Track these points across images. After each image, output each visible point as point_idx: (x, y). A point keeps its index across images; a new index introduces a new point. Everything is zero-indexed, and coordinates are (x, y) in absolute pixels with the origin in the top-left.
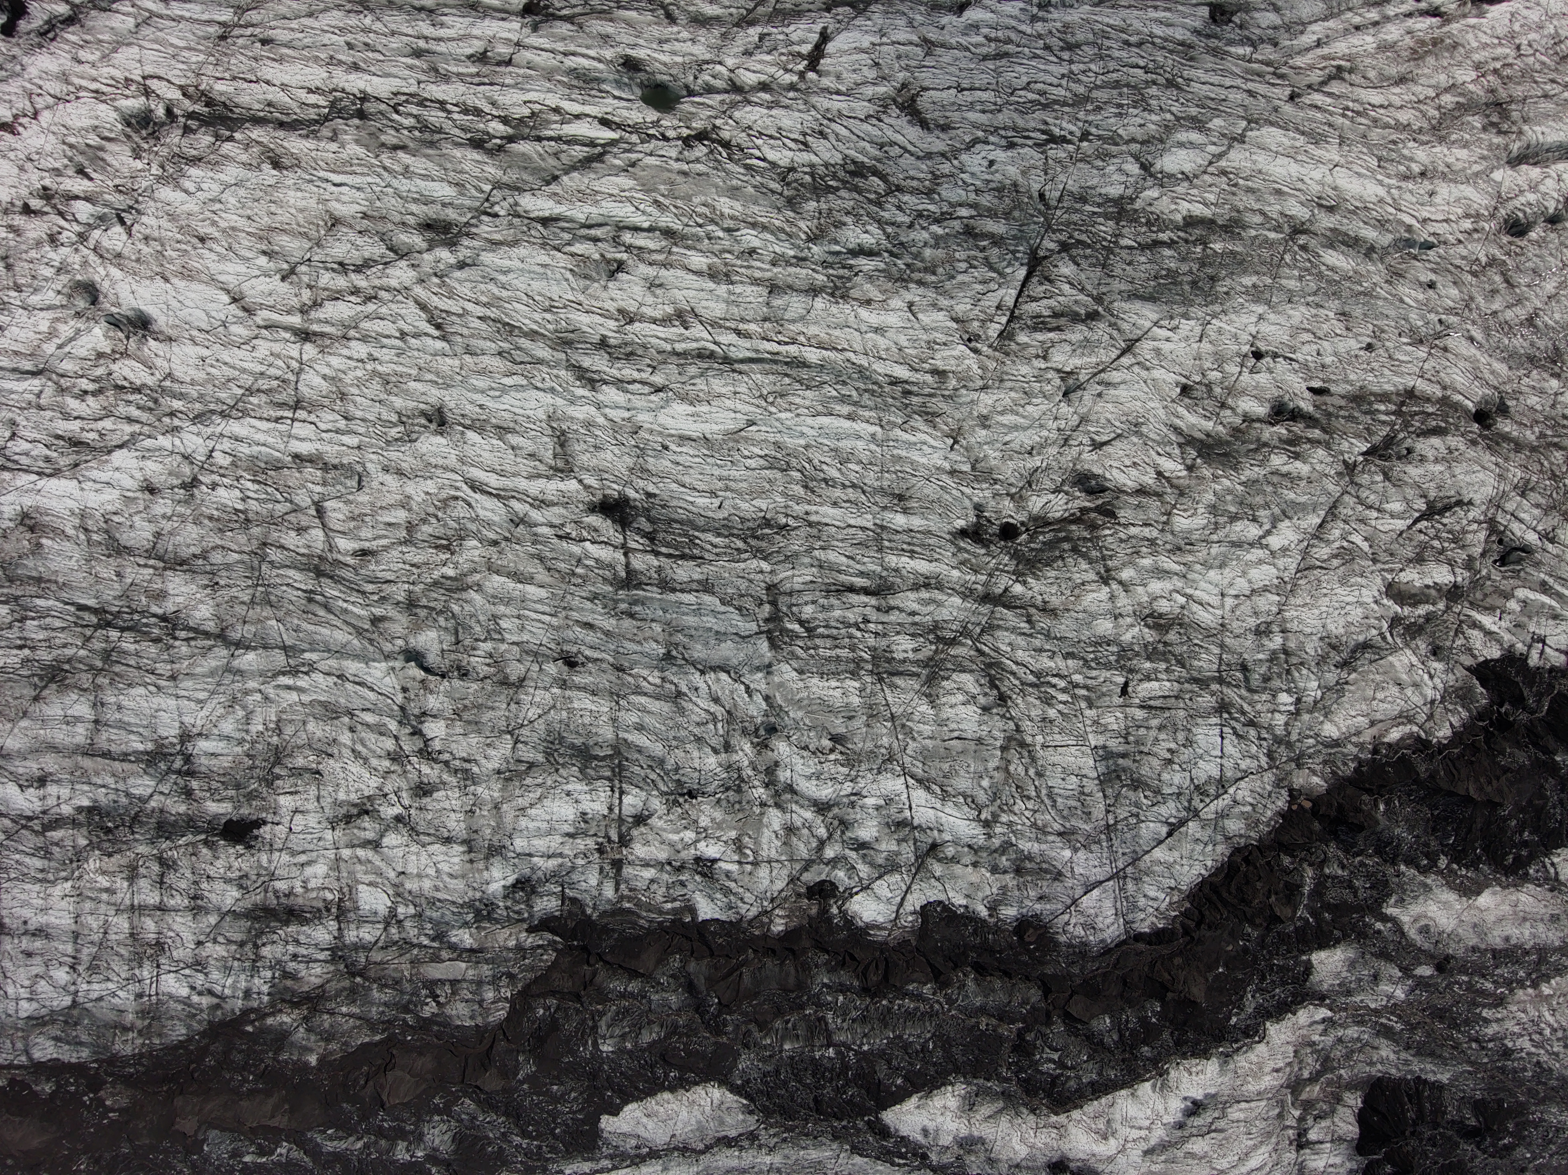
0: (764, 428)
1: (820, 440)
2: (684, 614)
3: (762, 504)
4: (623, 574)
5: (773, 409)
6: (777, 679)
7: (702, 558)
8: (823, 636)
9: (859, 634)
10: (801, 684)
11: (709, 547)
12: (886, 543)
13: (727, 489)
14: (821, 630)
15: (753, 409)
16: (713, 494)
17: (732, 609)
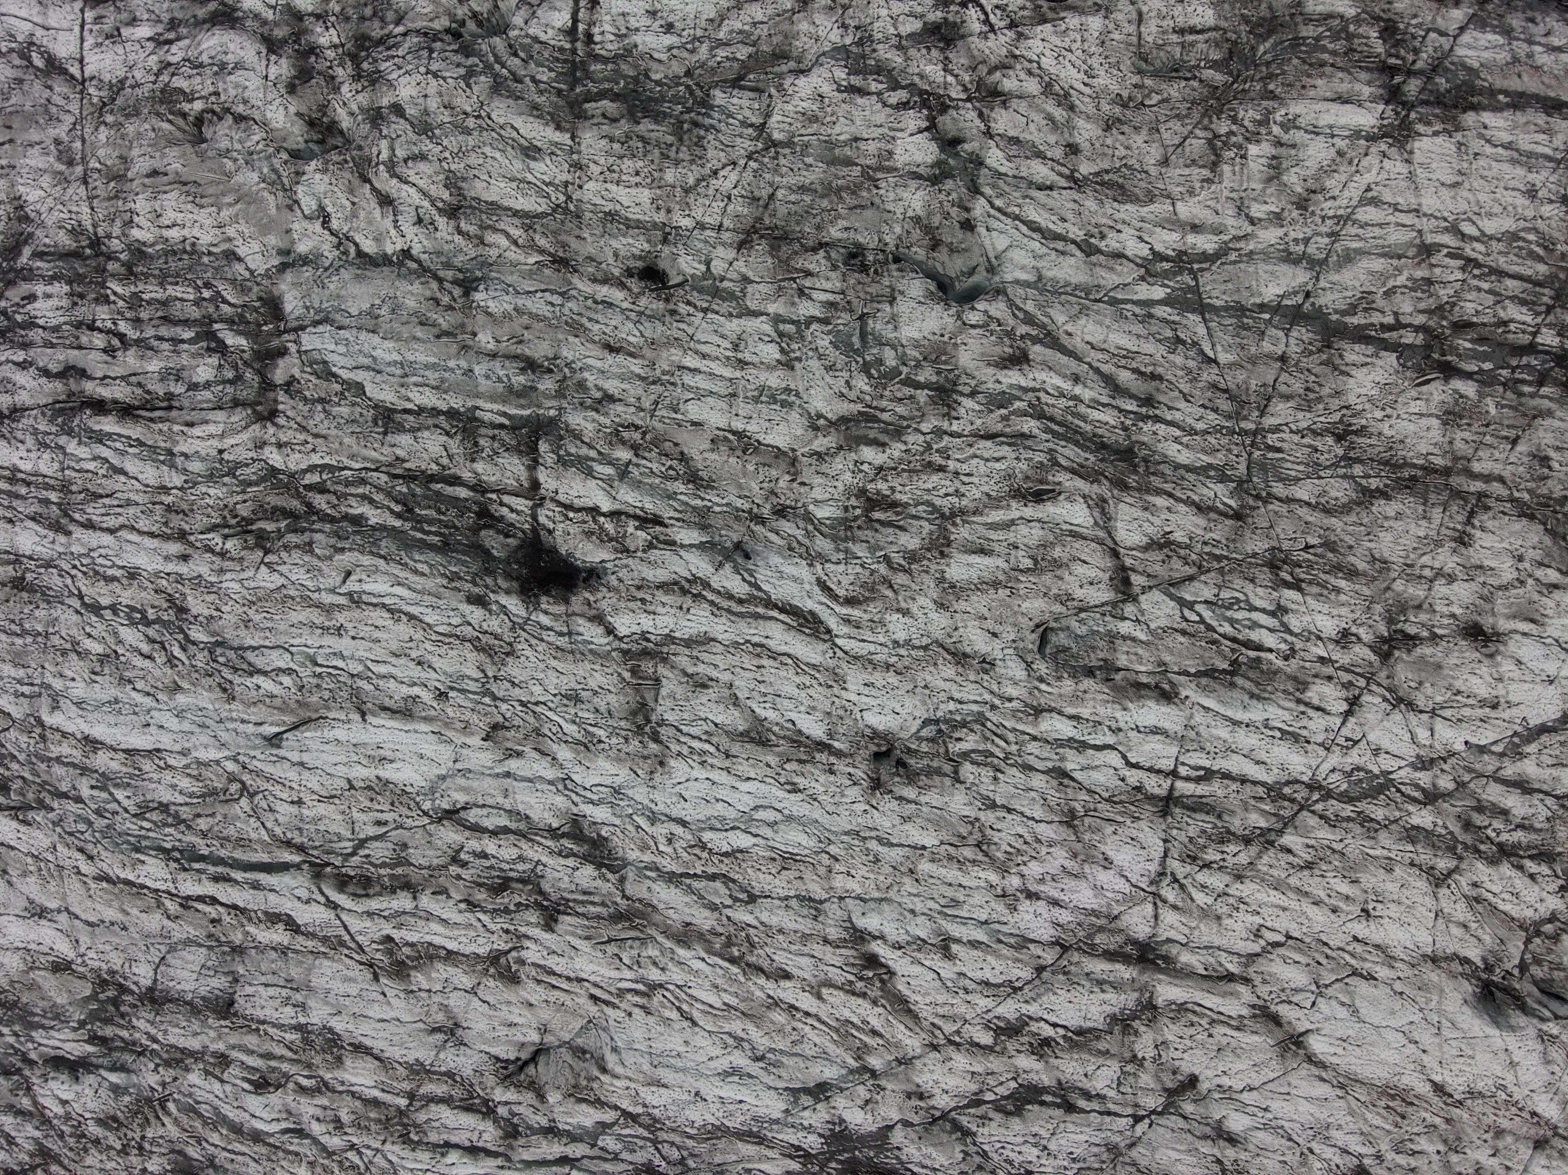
0: (250, 729)
1: (148, 701)
2: (434, 367)
3: (266, 579)
4: (543, 447)
5: (231, 766)
6: (273, 240)
7: (396, 476)
8: (186, 323)
9: (123, 327)
10: (231, 232)
11: (378, 497)
12: (53, 496)
13: (328, 610)
14: (188, 334)
15: (269, 769)
16: (356, 600)
17: (345, 374)
